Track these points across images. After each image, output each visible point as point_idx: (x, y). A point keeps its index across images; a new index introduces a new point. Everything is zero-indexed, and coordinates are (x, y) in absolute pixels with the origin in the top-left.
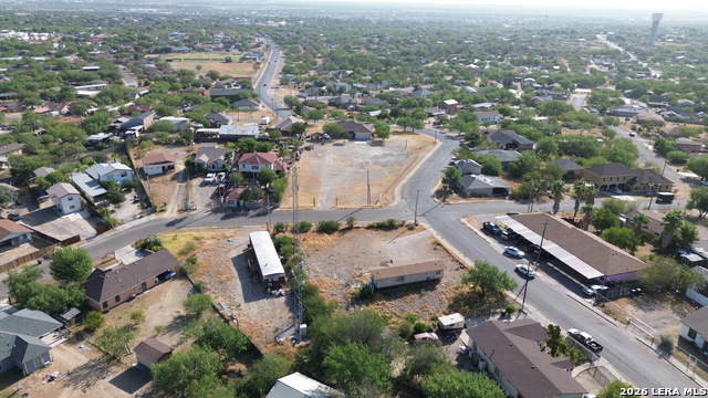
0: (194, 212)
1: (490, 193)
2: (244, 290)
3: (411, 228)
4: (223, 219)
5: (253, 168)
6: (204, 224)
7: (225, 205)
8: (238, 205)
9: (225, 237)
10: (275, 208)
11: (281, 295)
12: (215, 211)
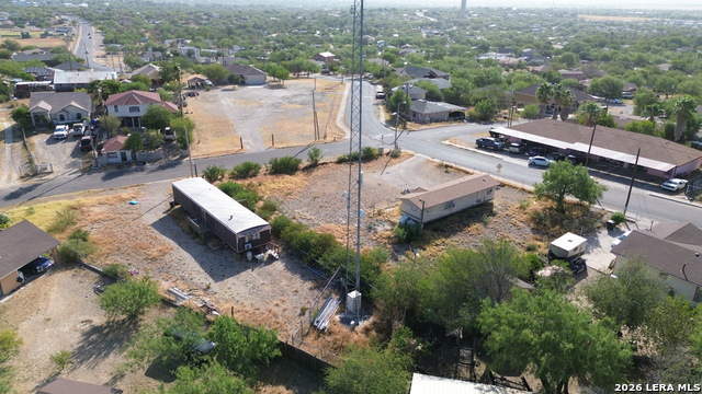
0: (50, 176)
1: (446, 118)
2: (201, 264)
3: (395, 155)
4: (106, 178)
5: (132, 110)
6: (75, 189)
7: (103, 160)
8: (124, 158)
9: (123, 200)
10: (183, 157)
11: (271, 259)
12: (88, 171)
